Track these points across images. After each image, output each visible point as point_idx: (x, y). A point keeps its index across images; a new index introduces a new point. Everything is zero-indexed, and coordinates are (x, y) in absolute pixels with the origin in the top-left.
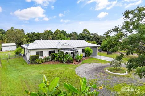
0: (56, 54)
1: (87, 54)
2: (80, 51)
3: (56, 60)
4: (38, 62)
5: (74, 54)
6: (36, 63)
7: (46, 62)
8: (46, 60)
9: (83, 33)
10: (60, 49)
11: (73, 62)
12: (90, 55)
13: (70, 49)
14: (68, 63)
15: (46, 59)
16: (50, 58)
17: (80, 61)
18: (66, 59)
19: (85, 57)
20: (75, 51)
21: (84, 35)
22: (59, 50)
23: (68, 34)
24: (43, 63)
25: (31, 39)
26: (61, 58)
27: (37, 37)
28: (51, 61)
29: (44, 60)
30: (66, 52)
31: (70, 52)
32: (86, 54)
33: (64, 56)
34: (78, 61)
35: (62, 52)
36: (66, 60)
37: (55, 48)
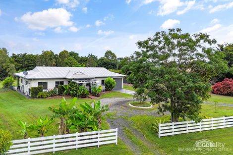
0: (65, 85)
1: (109, 86)
2: (99, 82)
3: (66, 94)
4: (42, 96)
5: (90, 87)
6: (39, 97)
7: (51, 96)
8: (52, 94)
9: (105, 57)
10: (71, 79)
11: (89, 96)
12: (112, 88)
13: (85, 79)
14: (82, 97)
15: (52, 92)
16: (57, 91)
17: (98, 96)
18: (80, 91)
19: (106, 90)
20: (91, 82)
21: (107, 60)
22: (69, 81)
23: (82, 58)
24: (48, 97)
25: (20, 65)
26: (73, 91)
27: (30, 62)
28: (59, 95)
29: (49, 93)
30: (80, 84)
31: (85, 83)
32: (107, 86)
33: (76, 88)
34: (96, 94)
35: (74, 83)
36: (79, 93)
37: (65, 78)
